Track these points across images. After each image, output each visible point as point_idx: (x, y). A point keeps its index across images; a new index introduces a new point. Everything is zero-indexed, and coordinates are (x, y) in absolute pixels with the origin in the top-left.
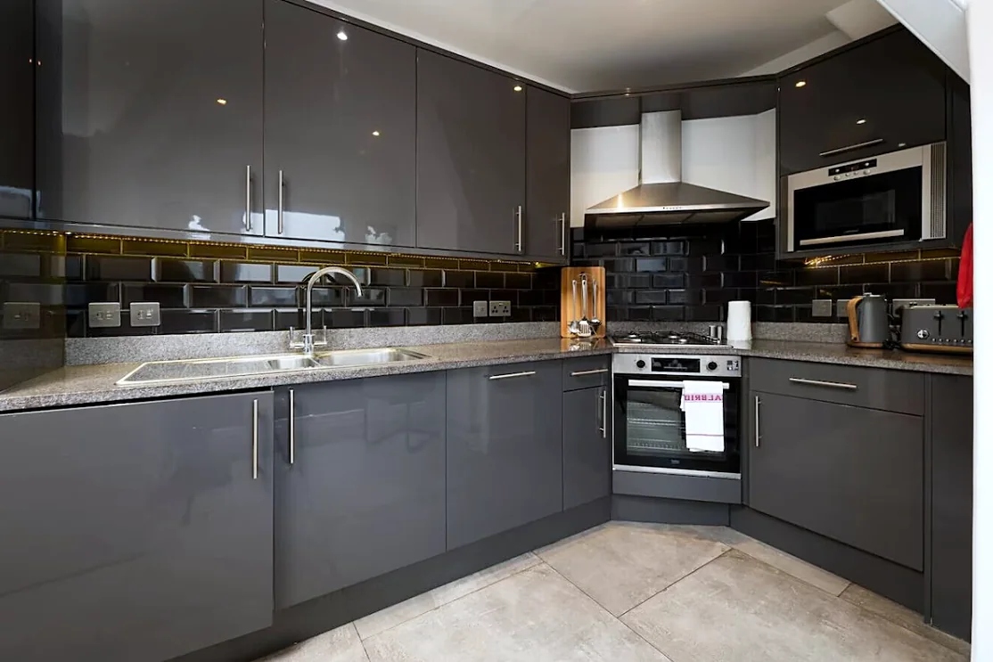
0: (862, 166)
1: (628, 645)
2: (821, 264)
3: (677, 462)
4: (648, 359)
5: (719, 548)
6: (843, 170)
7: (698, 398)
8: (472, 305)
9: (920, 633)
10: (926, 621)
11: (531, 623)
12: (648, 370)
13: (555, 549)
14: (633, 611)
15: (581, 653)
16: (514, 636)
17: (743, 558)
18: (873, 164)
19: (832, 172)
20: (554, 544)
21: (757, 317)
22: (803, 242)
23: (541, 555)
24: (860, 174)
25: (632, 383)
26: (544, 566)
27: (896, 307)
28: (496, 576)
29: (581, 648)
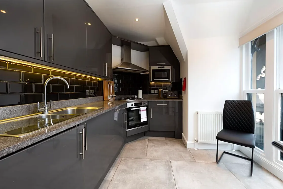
0: (162, 67)
1: (152, 161)
2: (153, 83)
3: (138, 125)
4: (133, 103)
5: (147, 140)
6: (160, 67)
7: (143, 111)
8: (86, 91)
9: (176, 140)
10: (175, 138)
11: (134, 169)
12: (133, 106)
13: (122, 154)
14: (147, 156)
15: (147, 168)
16: (134, 173)
17: (151, 140)
18: (164, 67)
19: (158, 67)
20: (120, 153)
21: (143, 93)
22: (154, 79)
23: (120, 157)
24: (162, 69)
25: (131, 109)
26: (123, 159)
27: (163, 91)
28: (116, 166)
29: (147, 167)
